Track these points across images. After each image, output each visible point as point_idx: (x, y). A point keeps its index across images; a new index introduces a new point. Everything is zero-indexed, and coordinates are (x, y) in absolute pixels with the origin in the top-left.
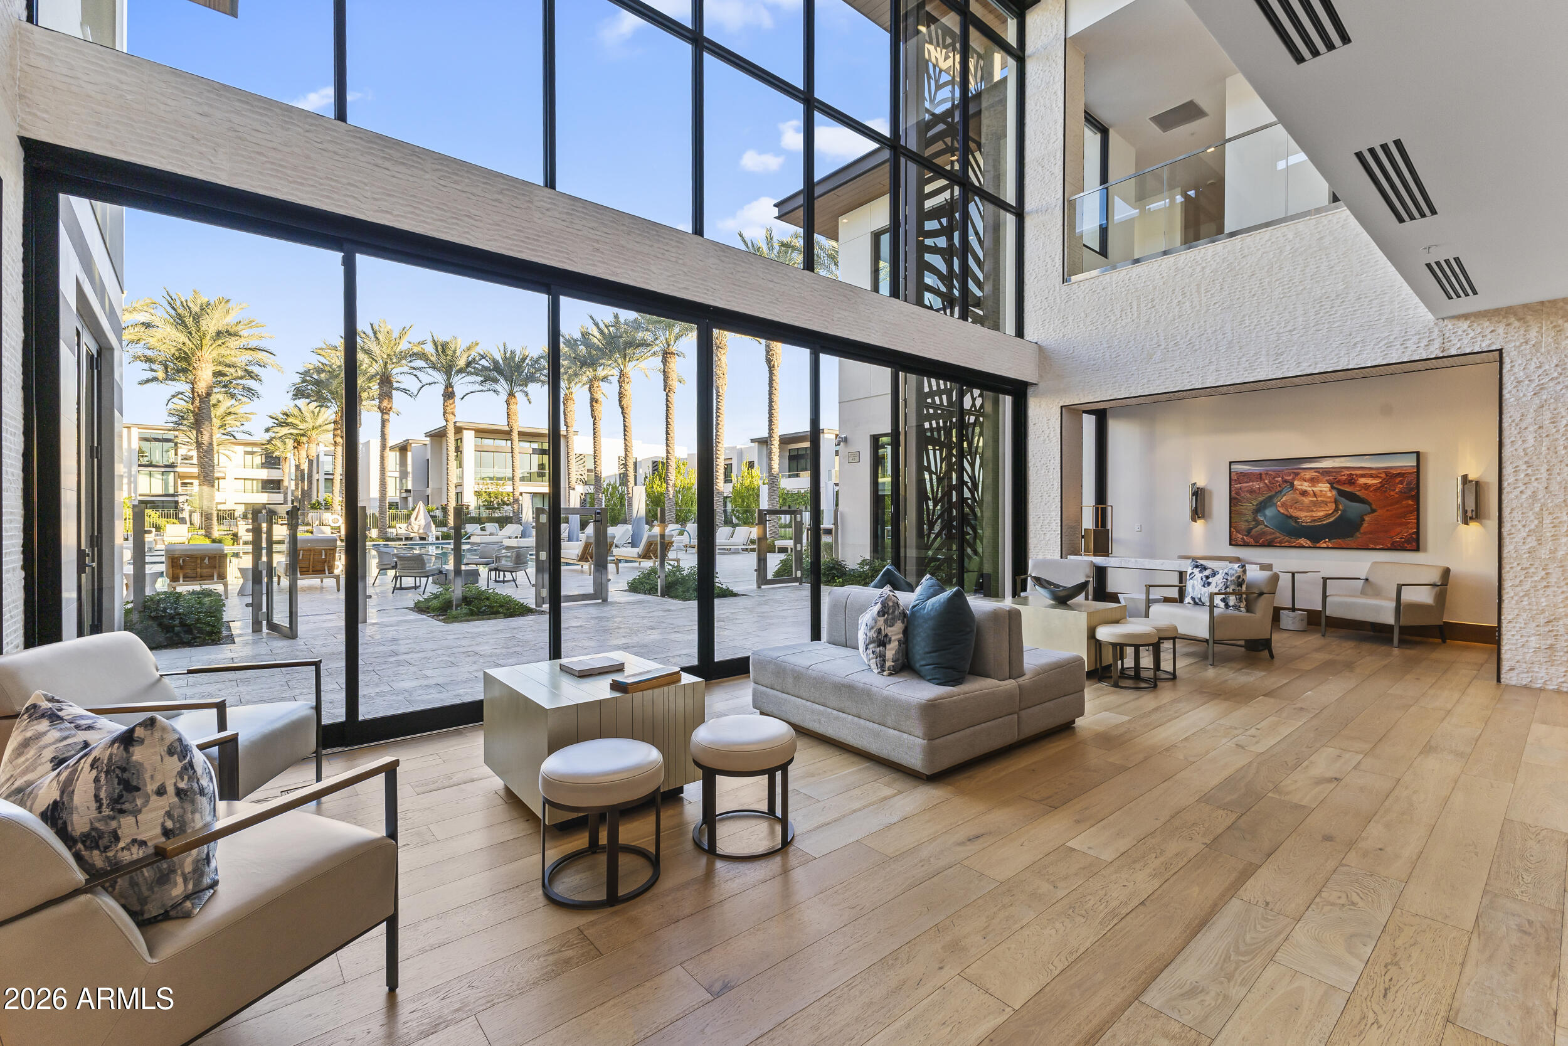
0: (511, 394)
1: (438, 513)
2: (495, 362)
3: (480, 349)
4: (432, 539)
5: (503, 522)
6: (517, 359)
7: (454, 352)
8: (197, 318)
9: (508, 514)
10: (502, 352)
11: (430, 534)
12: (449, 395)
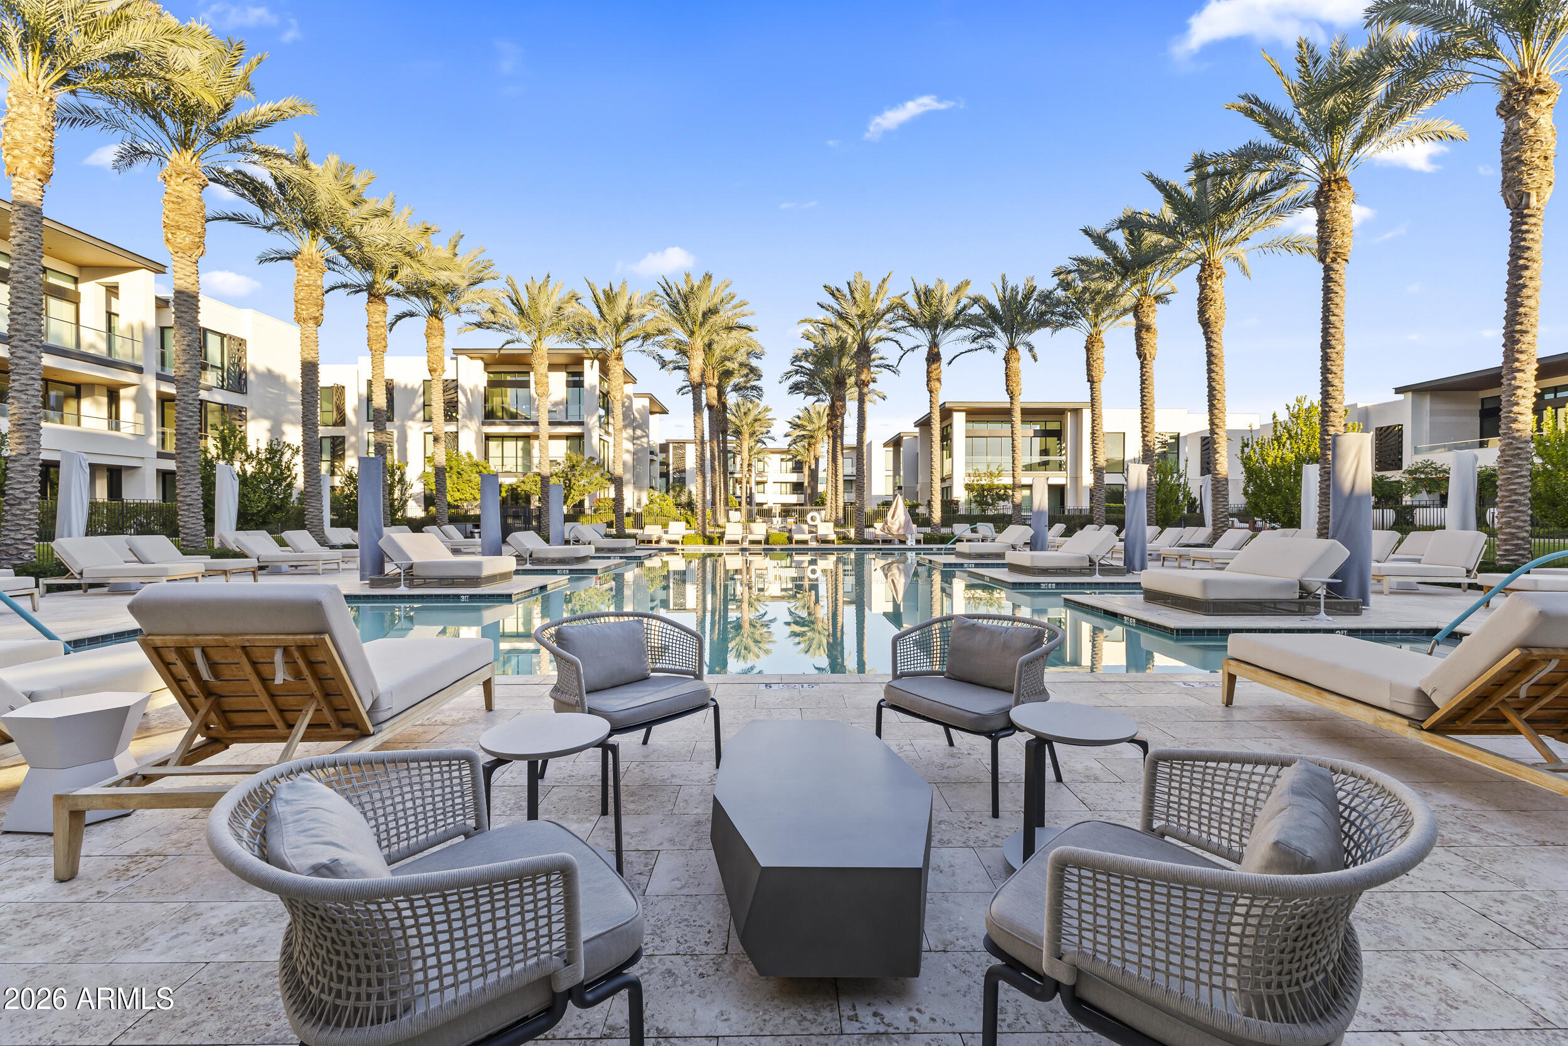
0: (1012, 347)
1: (922, 510)
2: (990, 308)
3: (972, 291)
4: (911, 543)
5: (1001, 522)
6: (1019, 298)
7: (941, 301)
8: (686, 299)
9: (1006, 512)
10: (1000, 291)
11: (909, 536)
12: (933, 357)
